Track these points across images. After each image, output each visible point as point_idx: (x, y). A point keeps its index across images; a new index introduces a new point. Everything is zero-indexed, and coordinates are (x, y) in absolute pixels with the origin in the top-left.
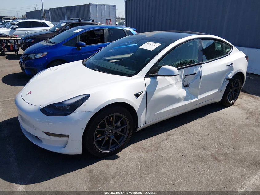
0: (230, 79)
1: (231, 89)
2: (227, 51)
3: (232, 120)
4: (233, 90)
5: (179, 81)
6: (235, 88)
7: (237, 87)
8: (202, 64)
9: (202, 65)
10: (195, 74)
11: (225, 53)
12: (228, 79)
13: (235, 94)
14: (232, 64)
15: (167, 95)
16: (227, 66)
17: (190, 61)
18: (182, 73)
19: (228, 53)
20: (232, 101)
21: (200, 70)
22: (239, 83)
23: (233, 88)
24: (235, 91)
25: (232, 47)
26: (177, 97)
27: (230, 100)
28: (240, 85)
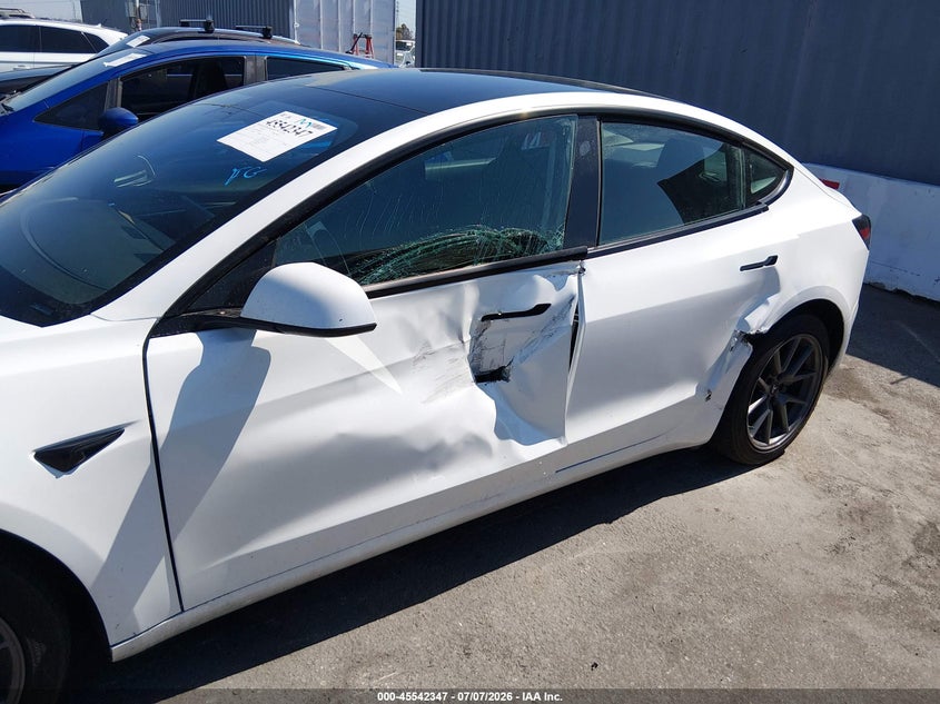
0: (759, 335)
1: (769, 382)
2: (753, 191)
3: (753, 557)
4: (781, 388)
5: (436, 347)
6: (791, 379)
7: (804, 370)
8: (583, 256)
9: (588, 263)
10: (541, 309)
11: (743, 201)
12: (747, 338)
13: (790, 406)
14: (773, 260)
15: (342, 437)
16: (743, 269)
17: (515, 240)
18: (458, 302)
19: (763, 200)
20: (775, 441)
21: (576, 291)
22: (813, 353)
23: (780, 376)
24: (794, 390)
25: (790, 168)
26: (422, 445)
27: (762, 436)
28: (817, 360)
